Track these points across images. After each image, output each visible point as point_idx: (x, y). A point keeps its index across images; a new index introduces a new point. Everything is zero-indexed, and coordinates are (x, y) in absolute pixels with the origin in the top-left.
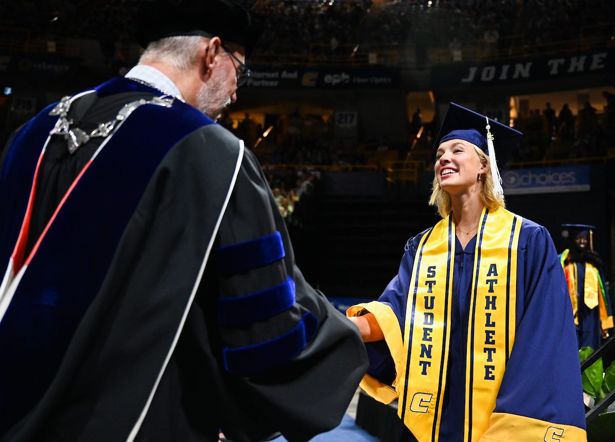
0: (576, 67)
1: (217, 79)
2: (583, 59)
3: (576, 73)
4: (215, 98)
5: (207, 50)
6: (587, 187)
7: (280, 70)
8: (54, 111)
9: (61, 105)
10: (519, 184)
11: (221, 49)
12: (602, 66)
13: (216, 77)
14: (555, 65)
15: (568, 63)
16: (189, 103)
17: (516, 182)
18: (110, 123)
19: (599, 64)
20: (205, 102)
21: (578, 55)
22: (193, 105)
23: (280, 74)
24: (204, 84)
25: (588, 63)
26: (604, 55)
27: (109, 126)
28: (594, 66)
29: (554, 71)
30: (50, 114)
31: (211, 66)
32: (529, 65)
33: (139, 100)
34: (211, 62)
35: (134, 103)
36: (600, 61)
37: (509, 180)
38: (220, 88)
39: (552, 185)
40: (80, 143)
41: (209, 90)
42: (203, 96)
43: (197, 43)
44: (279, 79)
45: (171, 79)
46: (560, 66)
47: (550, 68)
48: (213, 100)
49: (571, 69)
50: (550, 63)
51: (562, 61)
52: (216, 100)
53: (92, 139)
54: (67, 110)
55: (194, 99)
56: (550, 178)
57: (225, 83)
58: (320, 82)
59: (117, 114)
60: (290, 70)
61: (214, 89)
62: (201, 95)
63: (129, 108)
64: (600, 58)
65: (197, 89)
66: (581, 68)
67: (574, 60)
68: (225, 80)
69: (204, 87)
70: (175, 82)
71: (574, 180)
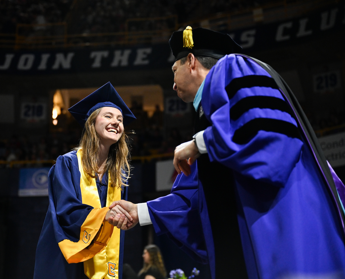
0: (120, 62)
2: (127, 53)
3: (119, 68)
12: (146, 62)
15: (111, 57)
19: (144, 59)
21: (123, 48)
25: (132, 57)
26: (149, 51)
28: (138, 61)
29: (97, 64)
32: (70, 55)
36: (145, 56)
47: (93, 60)
49: (115, 63)
50: (93, 55)
51: (106, 54)
64: (145, 53)
66: (125, 63)
67: (118, 53)
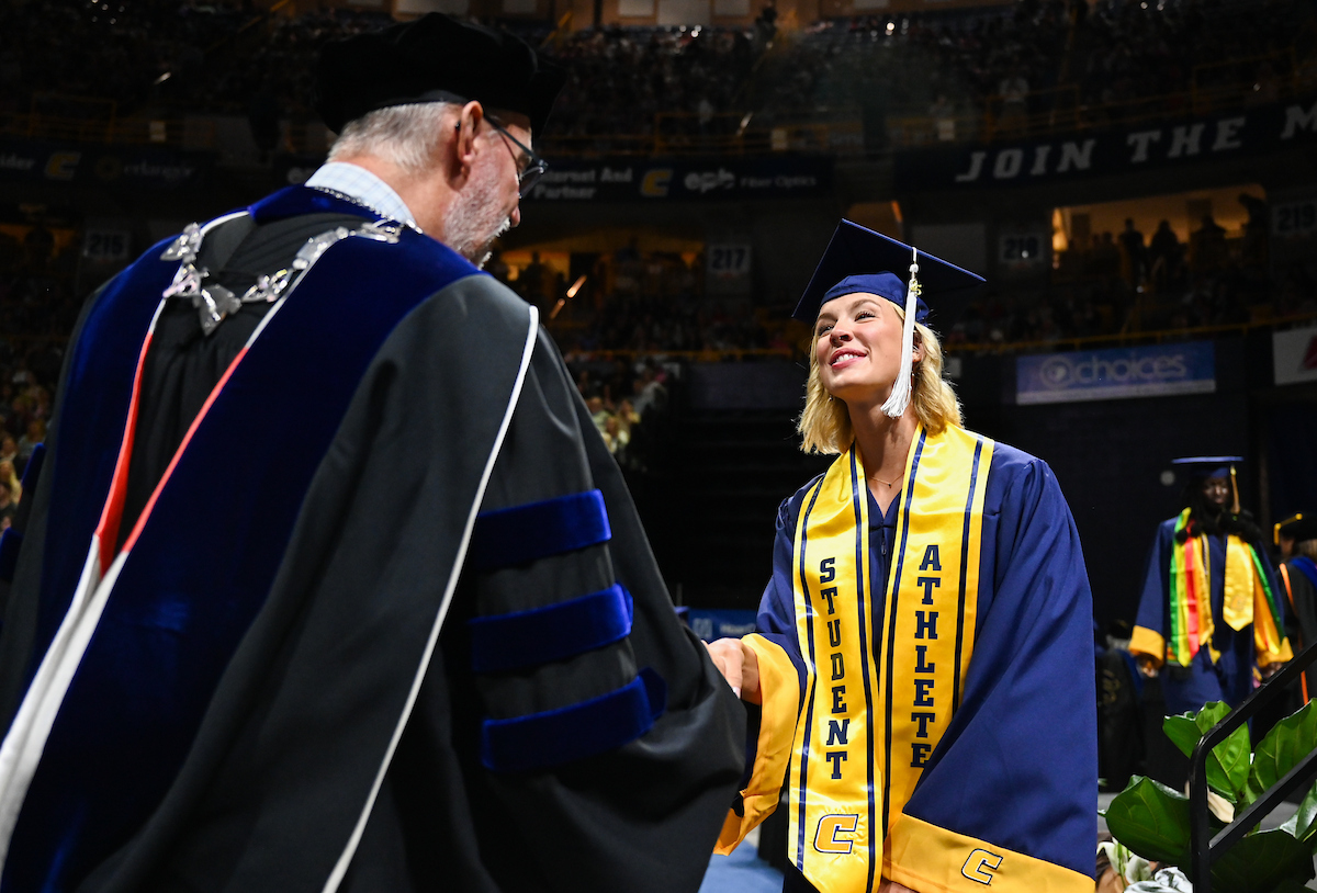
0: (1185, 147)
1: (481, 182)
2: (1197, 129)
3: (1185, 159)
4: (479, 221)
5: (458, 128)
6: (1209, 385)
7: (598, 167)
8: (170, 251)
9: (183, 239)
10: (1072, 380)
11: (484, 124)
12: (1236, 144)
13: (477, 179)
14: (1141, 142)
15: (1167, 140)
16: (428, 233)
17: (1066, 378)
18: (280, 274)
19: (1230, 139)
20: (460, 230)
21: (1188, 122)
22: (435, 237)
23: (598, 175)
24: (456, 195)
25: (1208, 137)
26: (1240, 122)
27: (279, 281)
28: (1221, 143)
29: (1140, 156)
30: (163, 257)
31: (467, 158)
32: (1089, 145)
33: (335, 229)
34: (468, 152)
35: (325, 235)
36: (1233, 133)
37: (1054, 373)
38: (488, 200)
39: (1140, 381)
40: (223, 315)
41: (466, 205)
42: (455, 218)
43: (439, 116)
44: (597, 184)
45: (393, 187)
46: (1152, 146)
47: (1133, 149)
48: (474, 225)
49: (1175, 152)
50: (1131, 139)
51: (1156, 135)
52: (480, 224)
53: (245, 304)
54: (196, 250)
55: (438, 227)
56: (1135, 368)
57: (496, 191)
58: (676, 188)
59: (294, 257)
60: (618, 166)
61: (476, 202)
62: (451, 217)
63: (316, 244)
64: (1232, 127)
65: (442, 205)
66: (1194, 148)
67: (1179, 133)
68: (497, 184)
69: (457, 199)
70: (399, 193)
71: (1183, 371)
